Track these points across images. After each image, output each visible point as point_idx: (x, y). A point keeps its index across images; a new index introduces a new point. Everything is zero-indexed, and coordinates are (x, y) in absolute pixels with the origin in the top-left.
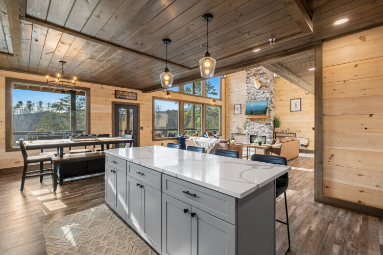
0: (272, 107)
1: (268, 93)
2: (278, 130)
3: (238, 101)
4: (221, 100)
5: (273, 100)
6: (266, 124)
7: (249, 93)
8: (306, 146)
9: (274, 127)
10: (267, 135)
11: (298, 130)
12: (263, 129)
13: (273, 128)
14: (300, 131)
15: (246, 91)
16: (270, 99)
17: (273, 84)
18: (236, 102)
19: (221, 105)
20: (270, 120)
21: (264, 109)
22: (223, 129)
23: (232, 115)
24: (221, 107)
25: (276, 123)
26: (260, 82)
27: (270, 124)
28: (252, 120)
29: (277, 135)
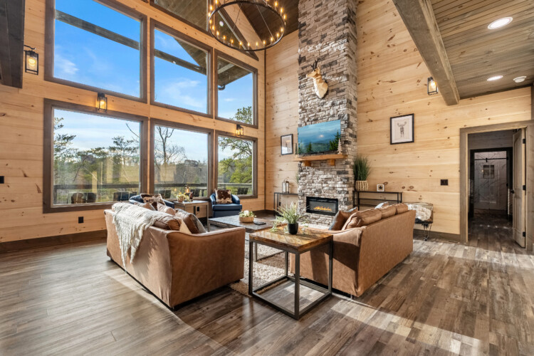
0: (351, 135)
1: (340, 104)
2: (363, 185)
3: (287, 128)
4: (256, 127)
5: (352, 120)
6: (339, 173)
7: (303, 109)
8: (426, 223)
9: (356, 179)
10: (340, 197)
11: (407, 186)
12: (331, 183)
13: (353, 181)
14: (411, 188)
15: (300, 105)
16: (346, 116)
17: (354, 87)
18: (284, 131)
19: (254, 136)
20: (347, 163)
21: (334, 138)
22: (261, 184)
23: (277, 158)
24: (255, 140)
25: (360, 170)
26: (326, 82)
27: (346, 173)
28: (309, 163)
29: (362, 196)
